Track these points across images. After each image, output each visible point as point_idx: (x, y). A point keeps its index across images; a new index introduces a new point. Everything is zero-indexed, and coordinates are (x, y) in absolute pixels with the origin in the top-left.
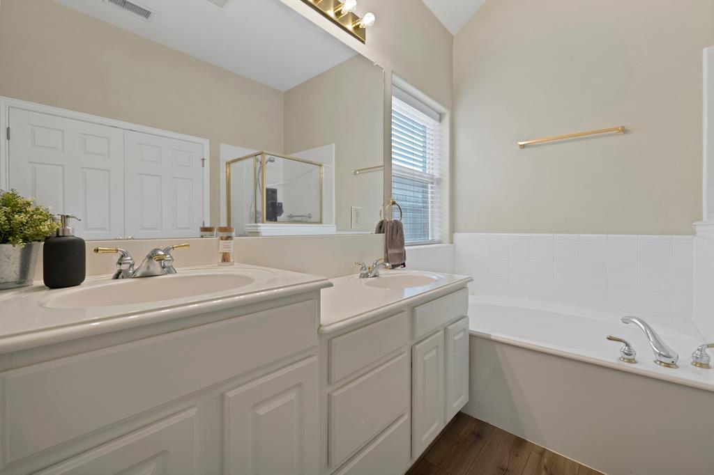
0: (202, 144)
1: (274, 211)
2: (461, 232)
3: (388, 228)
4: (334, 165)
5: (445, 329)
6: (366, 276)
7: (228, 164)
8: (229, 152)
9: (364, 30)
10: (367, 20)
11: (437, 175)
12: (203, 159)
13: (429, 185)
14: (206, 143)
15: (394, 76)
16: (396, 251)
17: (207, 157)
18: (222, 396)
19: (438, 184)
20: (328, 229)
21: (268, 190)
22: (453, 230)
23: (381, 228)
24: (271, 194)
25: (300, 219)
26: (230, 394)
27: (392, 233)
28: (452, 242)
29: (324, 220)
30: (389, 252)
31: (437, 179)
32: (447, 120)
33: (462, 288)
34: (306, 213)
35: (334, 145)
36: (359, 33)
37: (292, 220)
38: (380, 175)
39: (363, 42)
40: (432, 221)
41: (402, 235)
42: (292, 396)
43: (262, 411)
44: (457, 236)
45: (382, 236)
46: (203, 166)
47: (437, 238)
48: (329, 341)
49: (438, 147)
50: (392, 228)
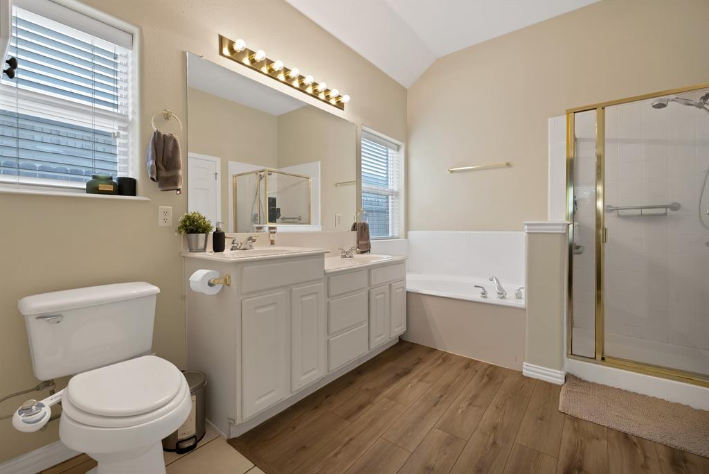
0: (215, 162)
1: (274, 215)
2: (414, 230)
3: (359, 228)
4: (319, 179)
5: (390, 286)
6: (345, 257)
7: (235, 176)
8: (235, 167)
9: (343, 104)
10: (345, 99)
11: (396, 189)
12: (216, 174)
13: (390, 197)
14: (218, 160)
15: (363, 127)
16: (364, 242)
17: (219, 172)
18: (291, 290)
19: (396, 196)
20: (314, 228)
21: (269, 198)
22: (407, 228)
23: (354, 228)
24: (272, 202)
25: (291, 220)
26: (294, 289)
27: (362, 231)
28: (406, 237)
29: (312, 222)
30: (360, 243)
31: (396, 192)
32: (402, 150)
33: (401, 262)
34: (297, 217)
35: (319, 162)
36: (340, 105)
37: (286, 221)
38: (353, 188)
39: (343, 110)
40: (393, 223)
41: (368, 232)
42: (313, 297)
43: (304, 299)
44: (411, 233)
45: (355, 232)
46: (216, 179)
47: (396, 235)
48: (328, 278)
49: (397, 169)
50: (362, 228)
